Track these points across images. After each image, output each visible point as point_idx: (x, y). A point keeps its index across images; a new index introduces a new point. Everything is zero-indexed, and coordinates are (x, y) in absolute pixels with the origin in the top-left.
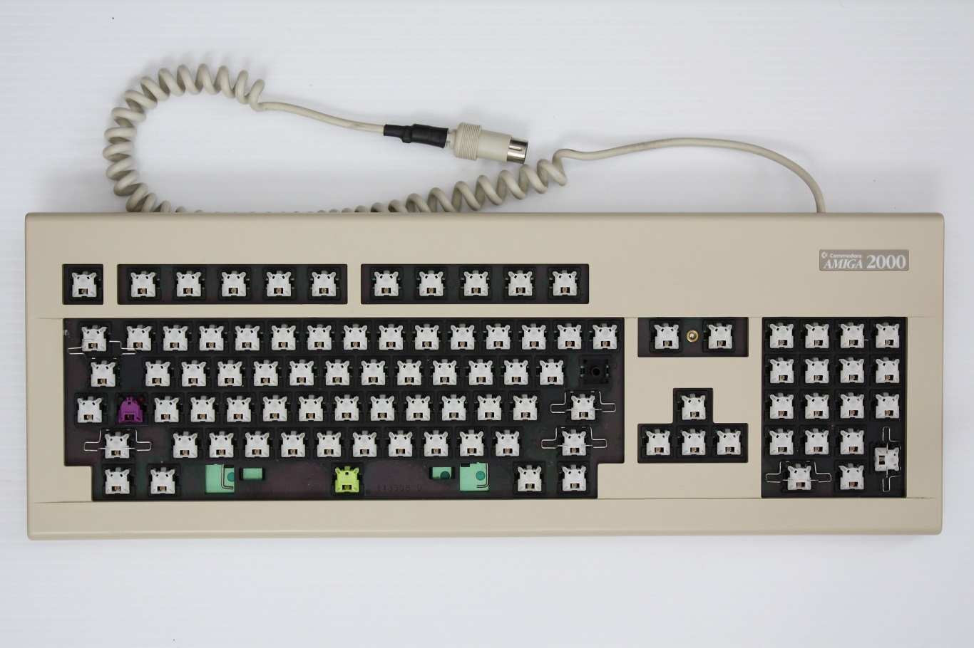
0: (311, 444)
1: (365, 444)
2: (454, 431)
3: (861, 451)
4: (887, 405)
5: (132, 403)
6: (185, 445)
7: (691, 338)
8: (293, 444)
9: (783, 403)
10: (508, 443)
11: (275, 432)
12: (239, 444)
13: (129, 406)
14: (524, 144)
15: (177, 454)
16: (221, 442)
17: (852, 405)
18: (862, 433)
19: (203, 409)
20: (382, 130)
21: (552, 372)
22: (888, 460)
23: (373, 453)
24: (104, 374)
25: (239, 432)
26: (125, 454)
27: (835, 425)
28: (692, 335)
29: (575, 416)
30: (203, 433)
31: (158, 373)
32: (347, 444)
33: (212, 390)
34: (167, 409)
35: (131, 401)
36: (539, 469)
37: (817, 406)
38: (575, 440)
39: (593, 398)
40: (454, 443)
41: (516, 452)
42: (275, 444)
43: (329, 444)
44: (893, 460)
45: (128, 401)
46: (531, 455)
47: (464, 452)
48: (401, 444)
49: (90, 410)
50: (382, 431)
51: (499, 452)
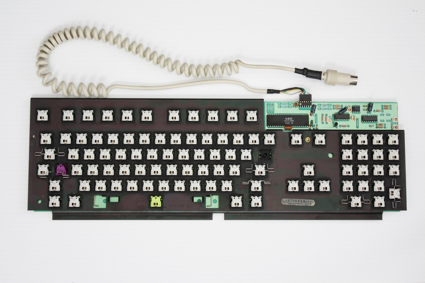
0: (140, 185)
1: (164, 185)
2: (203, 180)
3: (383, 190)
4: (394, 170)
5: (62, 166)
6: (85, 185)
7: (307, 141)
8: (132, 185)
9: (348, 168)
10: (227, 185)
11: (124, 180)
12: (108, 185)
13: (61, 168)
14: (357, 77)
15: (81, 189)
16: (100, 184)
17: (379, 170)
18: (383, 182)
19: (93, 169)
20: (294, 70)
21: (246, 154)
22: (395, 194)
23: (167, 189)
24: (50, 154)
25: (109, 180)
26: (58, 189)
27: (371, 178)
28: (308, 140)
29: (257, 174)
30: (93, 180)
31: (74, 154)
32: (156, 185)
33: (97, 161)
34: (77, 169)
35: (61, 165)
36: (241, 197)
37: (363, 170)
38: (256, 184)
39: (264, 166)
40: (203, 185)
41: (231, 190)
42: (124, 185)
43: (148, 185)
44: (397, 193)
45: (60, 165)
46: (237, 191)
47: (207, 189)
48: (180, 185)
49: (43, 169)
50: (172, 180)
51: (223, 189)
